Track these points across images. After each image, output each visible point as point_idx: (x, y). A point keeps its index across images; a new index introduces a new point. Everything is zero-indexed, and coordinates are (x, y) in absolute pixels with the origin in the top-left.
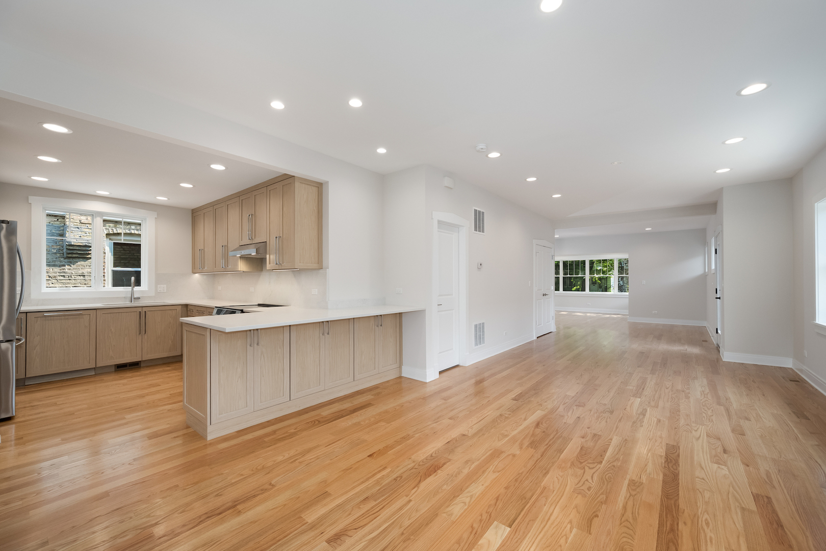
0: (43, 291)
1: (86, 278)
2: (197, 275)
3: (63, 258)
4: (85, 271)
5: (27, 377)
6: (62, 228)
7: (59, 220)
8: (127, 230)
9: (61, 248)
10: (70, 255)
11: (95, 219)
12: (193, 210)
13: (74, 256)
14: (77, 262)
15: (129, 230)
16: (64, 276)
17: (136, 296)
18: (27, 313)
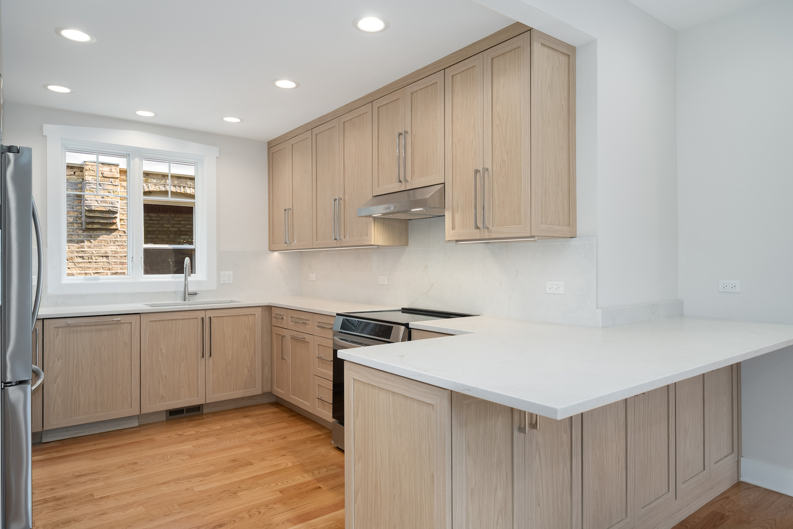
0: (63, 282)
1: (111, 260)
2: (276, 254)
3: (82, 229)
4: (110, 249)
5: (45, 429)
6: (80, 186)
7: (76, 173)
8: (161, 187)
9: (79, 215)
10: (90, 226)
11: (132, 162)
12: (269, 143)
13: (95, 226)
14: (99, 236)
15: (164, 185)
16: (82, 257)
17: (191, 289)
18: (43, 319)
